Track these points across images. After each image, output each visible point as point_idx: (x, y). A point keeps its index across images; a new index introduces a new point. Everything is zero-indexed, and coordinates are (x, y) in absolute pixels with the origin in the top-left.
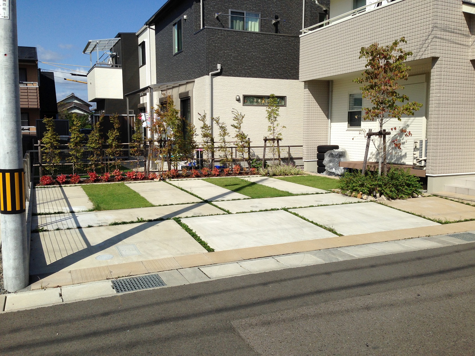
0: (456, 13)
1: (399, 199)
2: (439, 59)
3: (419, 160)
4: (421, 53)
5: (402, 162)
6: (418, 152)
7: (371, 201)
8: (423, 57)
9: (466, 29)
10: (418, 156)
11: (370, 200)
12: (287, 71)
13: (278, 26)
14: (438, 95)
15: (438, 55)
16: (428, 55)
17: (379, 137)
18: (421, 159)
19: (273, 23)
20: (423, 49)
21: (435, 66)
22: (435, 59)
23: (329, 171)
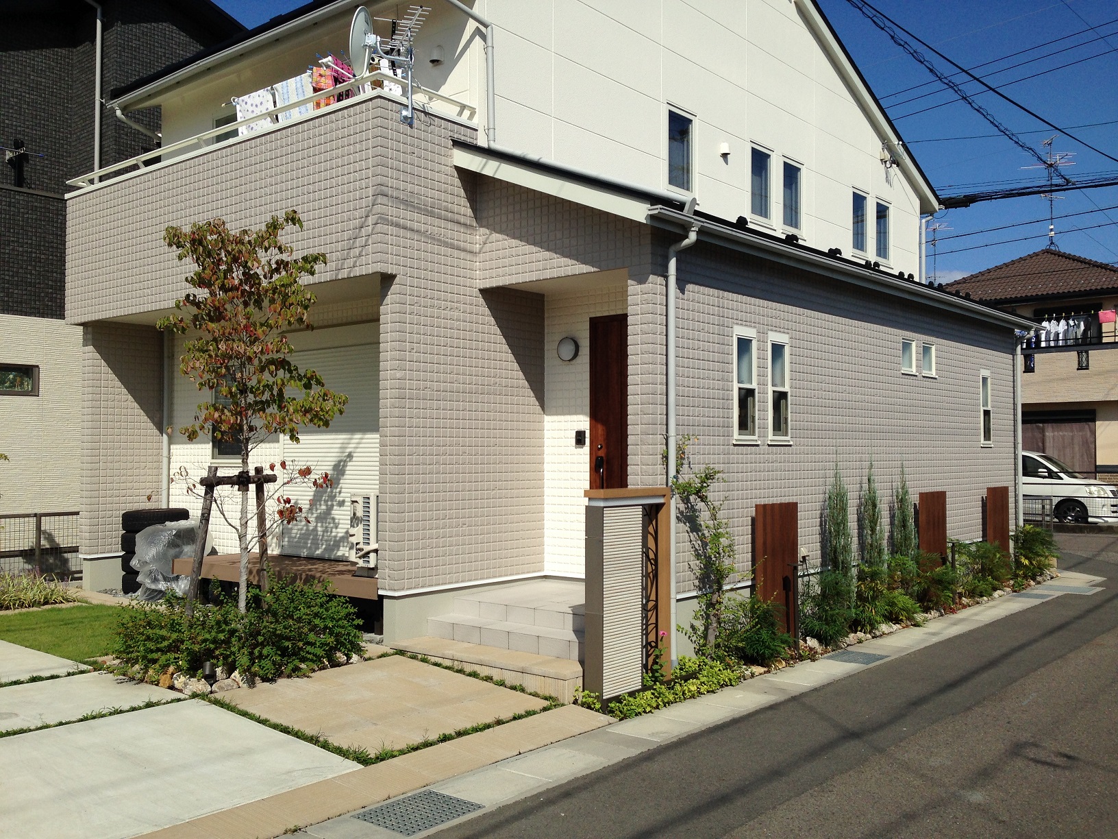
0: (437, 167)
1: (289, 676)
2: (397, 280)
3: (363, 552)
4: (350, 262)
5: (340, 553)
6: (361, 526)
7: (194, 696)
8: (357, 272)
9: (463, 208)
10: (361, 540)
11: (190, 694)
12: (42, 295)
13: (26, 169)
14: (399, 374)
15: (392, 269)
16: (368, 266)
17: (239, 490)
18: (367, 548)
19: (7, 157)
20: (357, 251)
21: (389, 299)
22: (387, 280)
23: (149, 586)
